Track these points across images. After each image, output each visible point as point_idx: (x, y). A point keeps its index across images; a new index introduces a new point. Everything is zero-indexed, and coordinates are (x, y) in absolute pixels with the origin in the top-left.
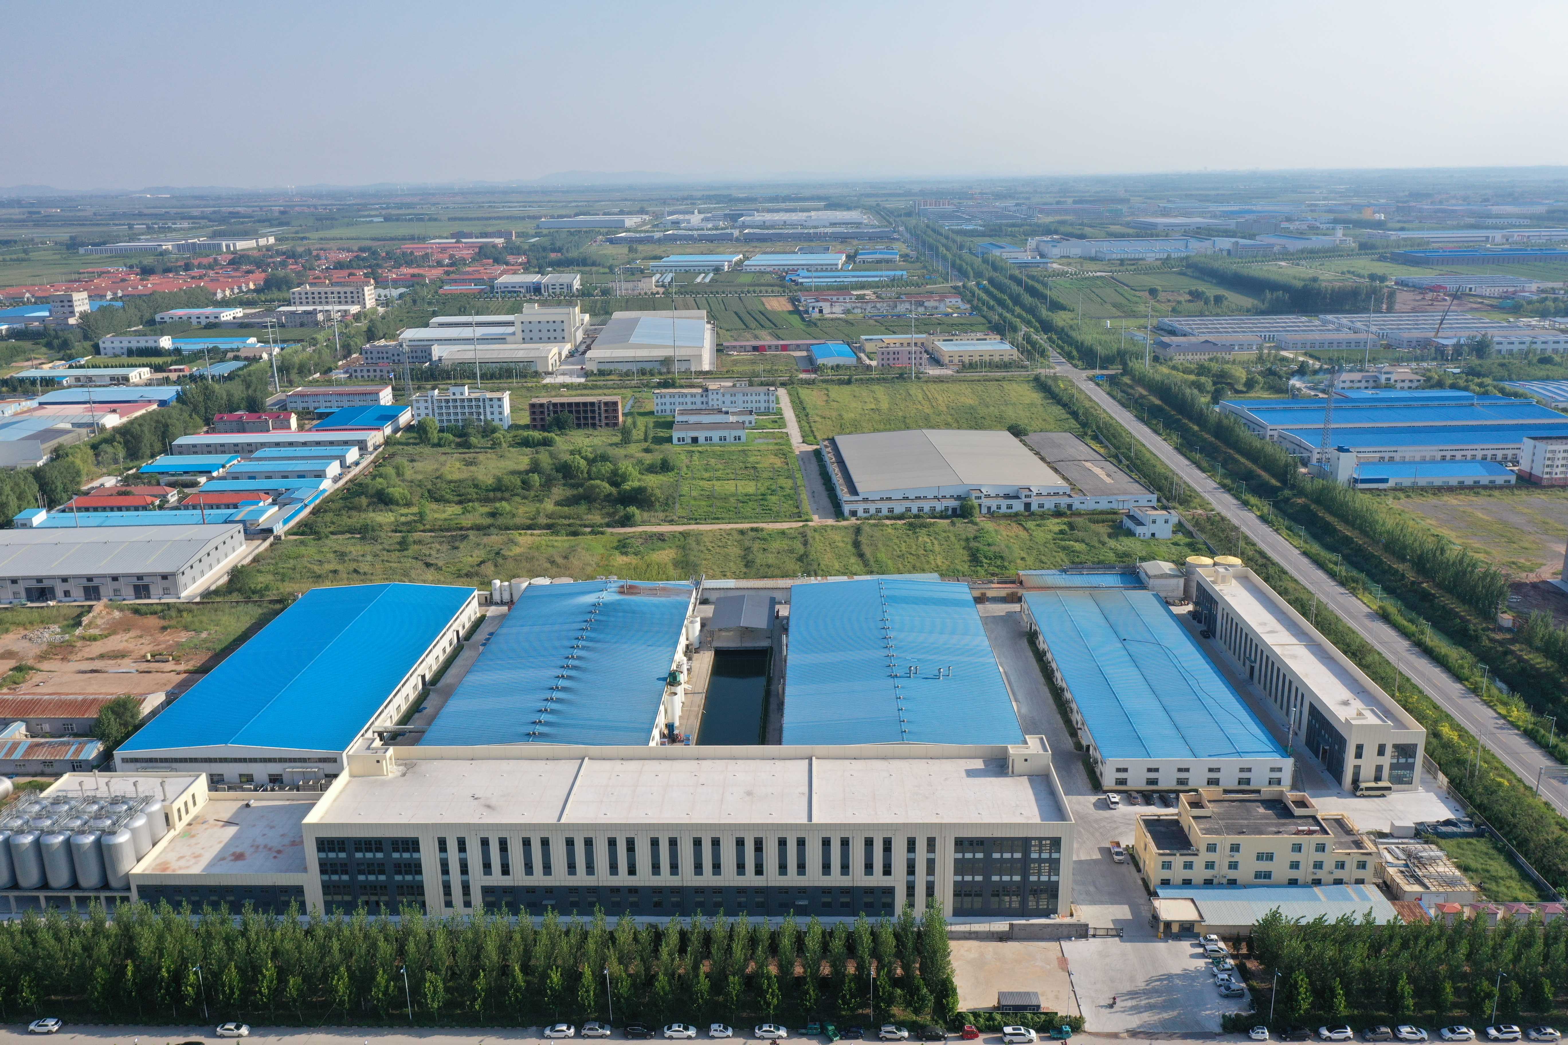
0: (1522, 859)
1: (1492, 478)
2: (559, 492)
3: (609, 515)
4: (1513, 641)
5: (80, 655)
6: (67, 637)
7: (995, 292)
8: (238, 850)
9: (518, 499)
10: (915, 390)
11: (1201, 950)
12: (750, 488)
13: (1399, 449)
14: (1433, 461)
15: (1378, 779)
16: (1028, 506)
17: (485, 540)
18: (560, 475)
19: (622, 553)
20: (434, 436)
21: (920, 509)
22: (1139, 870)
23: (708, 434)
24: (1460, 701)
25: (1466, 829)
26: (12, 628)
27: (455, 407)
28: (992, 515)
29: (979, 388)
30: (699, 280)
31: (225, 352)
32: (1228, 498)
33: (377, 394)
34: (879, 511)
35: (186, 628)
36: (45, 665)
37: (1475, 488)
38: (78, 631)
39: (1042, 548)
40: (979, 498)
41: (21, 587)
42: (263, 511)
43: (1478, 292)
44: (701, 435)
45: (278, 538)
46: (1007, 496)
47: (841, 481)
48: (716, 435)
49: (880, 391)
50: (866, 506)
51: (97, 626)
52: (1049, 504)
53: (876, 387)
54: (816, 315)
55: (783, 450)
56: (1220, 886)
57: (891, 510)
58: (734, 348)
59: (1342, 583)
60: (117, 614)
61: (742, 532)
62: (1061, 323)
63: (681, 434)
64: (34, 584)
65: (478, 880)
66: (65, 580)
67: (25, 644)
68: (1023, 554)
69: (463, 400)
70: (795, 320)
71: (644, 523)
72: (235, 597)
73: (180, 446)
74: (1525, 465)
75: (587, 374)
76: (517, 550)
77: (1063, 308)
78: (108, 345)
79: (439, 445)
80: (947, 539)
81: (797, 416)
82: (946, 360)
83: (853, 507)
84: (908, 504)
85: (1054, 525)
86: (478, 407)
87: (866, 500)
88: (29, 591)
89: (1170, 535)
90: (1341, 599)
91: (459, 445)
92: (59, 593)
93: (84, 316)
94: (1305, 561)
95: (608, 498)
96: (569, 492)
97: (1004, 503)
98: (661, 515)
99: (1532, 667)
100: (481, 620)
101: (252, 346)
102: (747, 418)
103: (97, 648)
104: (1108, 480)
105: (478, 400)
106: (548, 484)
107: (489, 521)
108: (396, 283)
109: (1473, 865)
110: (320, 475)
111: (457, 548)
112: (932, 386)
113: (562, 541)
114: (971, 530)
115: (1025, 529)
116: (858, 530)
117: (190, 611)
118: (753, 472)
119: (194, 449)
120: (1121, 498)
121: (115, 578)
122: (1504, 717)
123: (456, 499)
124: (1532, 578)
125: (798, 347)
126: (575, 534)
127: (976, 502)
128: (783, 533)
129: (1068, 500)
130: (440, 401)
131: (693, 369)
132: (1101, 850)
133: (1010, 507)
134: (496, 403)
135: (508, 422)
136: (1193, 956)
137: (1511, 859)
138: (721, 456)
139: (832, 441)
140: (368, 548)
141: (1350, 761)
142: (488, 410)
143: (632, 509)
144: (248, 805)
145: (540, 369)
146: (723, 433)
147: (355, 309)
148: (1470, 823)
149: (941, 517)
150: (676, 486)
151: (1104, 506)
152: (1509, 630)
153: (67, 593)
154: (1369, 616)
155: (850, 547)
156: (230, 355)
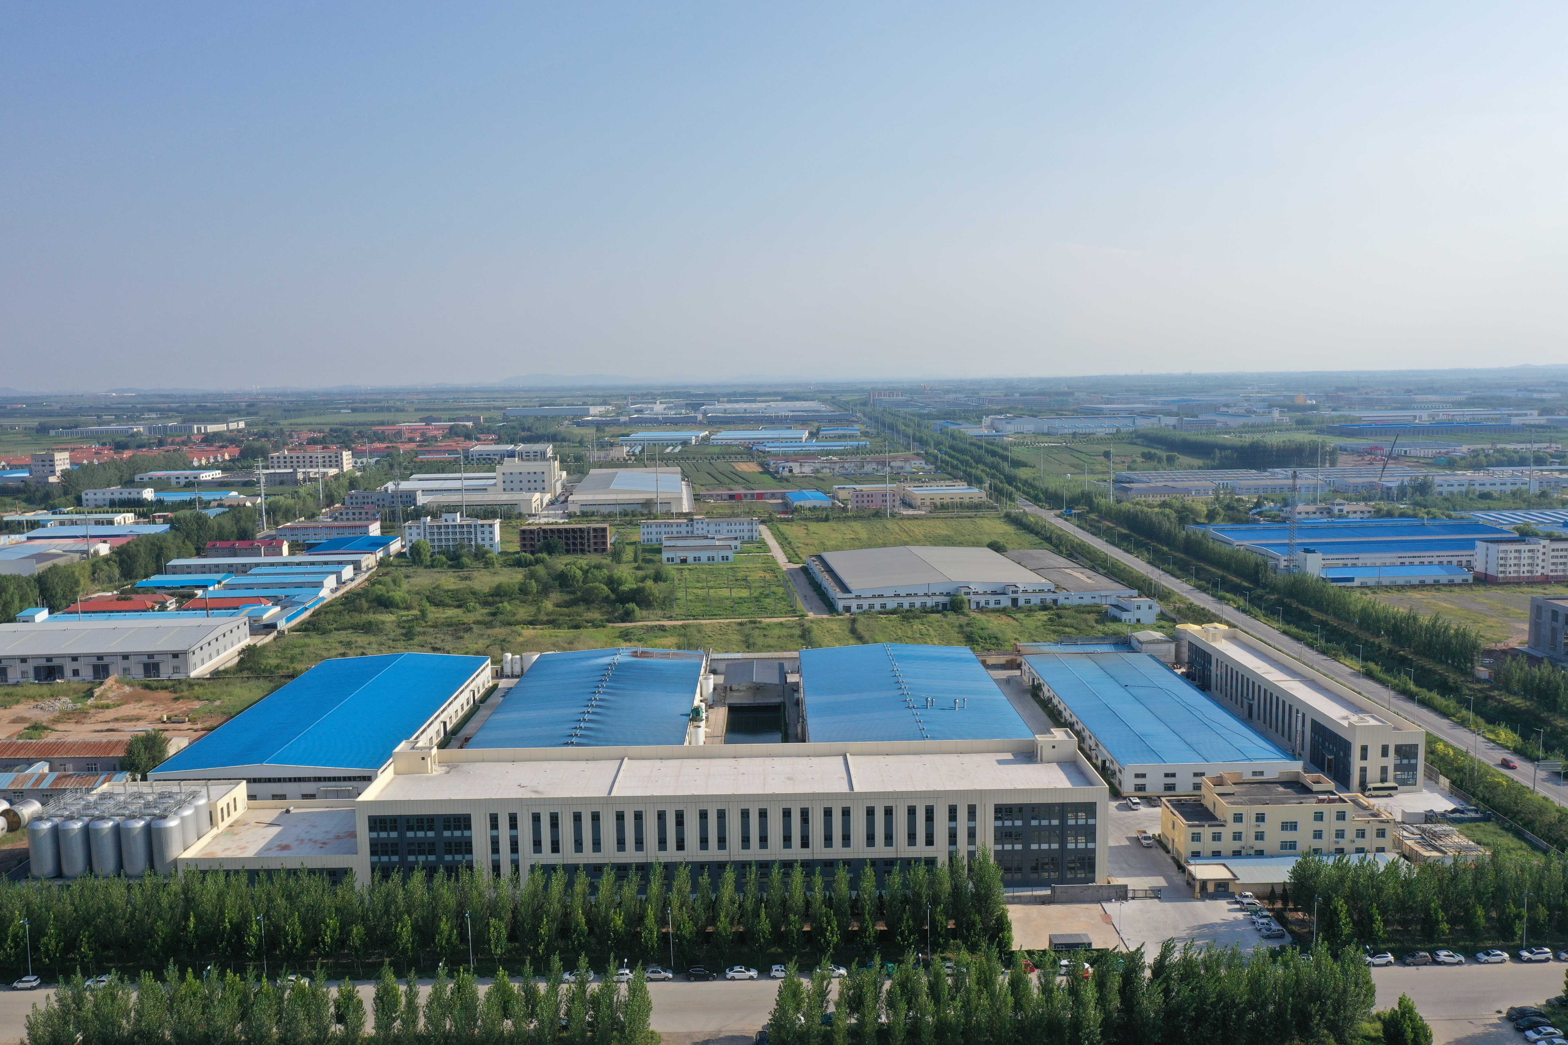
0: (1529, 834)
1: (1451, 578)
2: (556, 596)
3: (608, 613)
4: (1492, 689)
5: (93, 719)
6: (79, 705)
7: (957, 455)
8: (284, 843)
9: (517, 602)
10: (891, 525)
11: (1238, 906)
12: (745, 593)
13: (1361, 556)
14: (1393, 565)
15: (1383, 780)
16: (1015, 601)
17: (489, 631)
18: (557, 583)
19: (626, 641)
20: (427, 560)
21: (912, 605)
22: (1168, 852)
23: (697, 554)
24: (1450, 731)
25: (1473, 815)
26: (23, 700)
27: (447, 533)
28: (980, 609)
29: (954, 523)
30: (669, 450)
31: (209, 502)
32: (1204, 596)
33: (367, 527)
34: (871, 606)
35: (198, 698)
36: (59, 727)
37: (1436, 585)
38: (90, 702)
39: (1033, 632)
40: (968, 594)
41: (29, 667)
42: (266, 610)
43: (1413, 453)
44: (690, 556)
45: (281, 633)
46: (994, 593)
47: (833, 584)
48: (704, 555)
49: (857, 526)
50: (860, 602)
51: (108, 698)
52: (1035, 600)
53: (853, 524)
54: (786, 473)
55: (771, 566)
56: (1249, 856)
57: (883, 606)
58: (711, 496)
59: (1323, 653)
60: (127, 689)
61: (741, 624)
62: (1024, 477)
63: (671, 555)
64: (43, 663)
65: (527, 856)
66: (75, 658)
67: (37, 712)
68: (1015, 636)
69: (454, 527)
70: (767, 478)
71: (643, 619)
72: (245, 674)
73: (175, 567)
74: (1479, 567)
75: (570, 516)
76: (521, 639)
77: (1025, 465)
78: (91, 496)
79: (432, 566)
80: (941, 627)
81: (781, 544)
82: (919, 502)
83: (847, 603)
84: (899, 600)
85: (1043, 616)
86: (470, 533)
87: (858, 597)
88: (37, 670)
89: (1155, 621)
90: (1323, 663)
91: (451, 567)
92: (68, 672)
93: (65, 473)
94: (1286, 638)
95: (606, 599)
96: (567, 597)
97: (992, 599)
98: (660, 613)
99: (1514, 706)
100: (495, 687)
101: (234, 497)
102: (733, 543)
103: (110, 714)
104: (1089, 581)
105: (469, 526)
106: (545, 590)
107: (490, 618)
108: (372, 453)
109: (1485, 840)
110: (319, 585)
111: (461, 638)
112: (907, 522)
113: (564, 633)
114: (963, 620)
115: (1014, 619)
116: (854, 621)
117: (201, 685)
118: (745, 582)
119: (188, 569)
120: (1103, 593)
121: (126, 657)
122: (1493, 741)
123: (455, 603)
124: (1501, 646)
125: (773, 496)
126: (577, 627)
127: (966, 598)
128: (781, 624)
129: (1054, 596)
130: (431, 527)
131: (674, 511)
132: (1128, 839)
133: (998, 602)
134: (487, 529)
135: (498, 548)
136: (1230, 910)
137: (1519, 835)
138: (711, 572)
139: (820, 558)
140: (373, 639)
141: (1356, 763)
142: (479, 536)
143: (631, 606)
144: (288, 811)
145: (524, 511)
146: (711, 554)
147: (333, 471)
148: (1476, 811)
149: (932, 612)
150: (672, 592)
151: (1087, 600)
152: (1486, 681)
153: (76, 673)
154: (1352, 674)
155: (847, 632)
156: (213, 504)
